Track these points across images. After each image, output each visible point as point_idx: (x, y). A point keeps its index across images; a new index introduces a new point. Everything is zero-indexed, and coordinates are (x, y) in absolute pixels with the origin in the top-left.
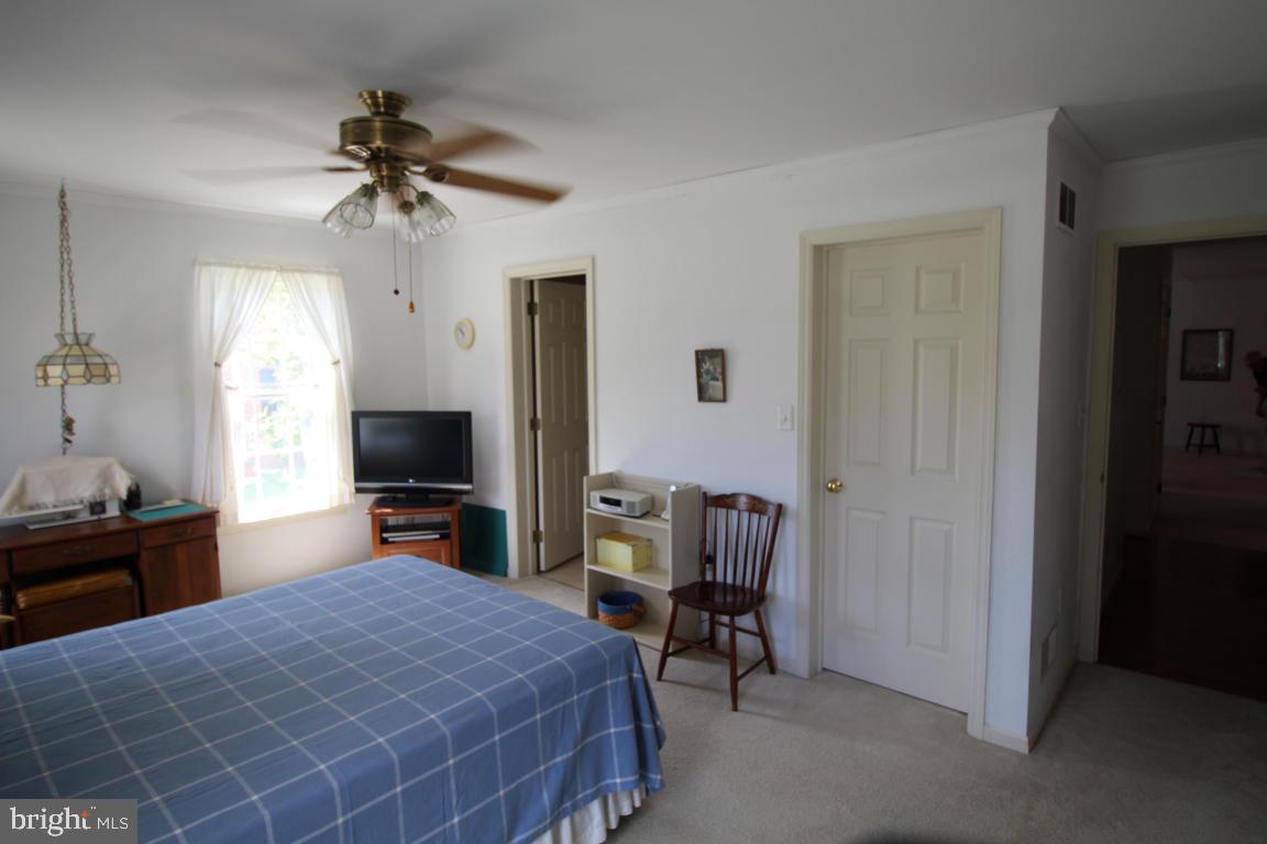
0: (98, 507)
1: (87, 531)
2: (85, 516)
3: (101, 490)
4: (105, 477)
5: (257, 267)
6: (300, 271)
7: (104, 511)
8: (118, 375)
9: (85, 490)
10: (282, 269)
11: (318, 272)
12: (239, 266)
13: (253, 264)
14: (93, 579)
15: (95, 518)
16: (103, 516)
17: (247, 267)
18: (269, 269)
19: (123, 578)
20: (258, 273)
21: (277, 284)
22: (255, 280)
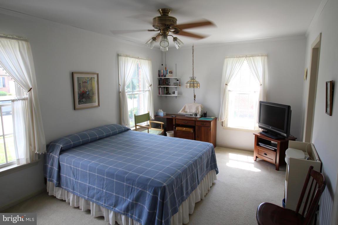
0: (196, 115)
1: (194, 119)
2: (194, 116)
3: (196, 111)
4: (197, 108)
5: (240, 57)
6: (252, 56)
7: (197, 116)
8: (199, 86)
9: (193, 111)
10: (246, 57)
11: (258, 56)
12: (234, 57)
13: (238, 56)
14: (187, 129)
15: (195, 117)
16: (196, 117)
17: (237, 57)
18: (243, 57)
19: (191, 130)
20: (240, 58)
21: (244, 61)
22: (238, 61)
